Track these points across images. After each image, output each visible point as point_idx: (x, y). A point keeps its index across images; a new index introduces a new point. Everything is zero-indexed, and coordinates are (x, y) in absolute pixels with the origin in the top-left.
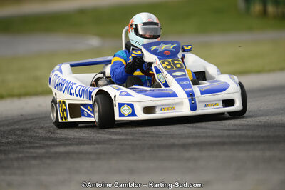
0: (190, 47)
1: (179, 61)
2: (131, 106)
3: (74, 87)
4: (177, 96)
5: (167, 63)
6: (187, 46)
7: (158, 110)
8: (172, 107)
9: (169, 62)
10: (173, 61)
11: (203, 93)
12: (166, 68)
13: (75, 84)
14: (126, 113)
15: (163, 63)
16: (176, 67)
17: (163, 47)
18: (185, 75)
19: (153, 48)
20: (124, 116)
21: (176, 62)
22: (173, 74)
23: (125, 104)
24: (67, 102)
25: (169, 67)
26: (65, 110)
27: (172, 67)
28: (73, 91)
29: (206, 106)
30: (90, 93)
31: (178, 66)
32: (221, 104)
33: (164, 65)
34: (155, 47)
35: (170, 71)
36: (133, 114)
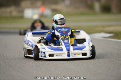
0: (74, 30)
1: (68, 36)
2: (44, 53)
3: (30, 42)
4: (63, 50)
5: (63, 36)
6: (73, 30)
7: (55, 55)
8: (60, 55)
9: (64, 36)
10: (65, 36)
11: (74, 50)
12: (62, 38)
13: (30, 41)
14: (43, 56)
15: (61, 36)
16: (66, 38)
17: (63, 29)
18: (69, 42)
19: (59, 30)
20: (42, 57)
21: (66, 36)
22: (64, 41)
23: (42, 52)
24: (27, 48)
25: (63, 38)
26: (26, 51)
27: (64, 38)
28: (29, 44)
29: (75, 55)
30: (34, 46)
31: (67, 38)
32: (81, 54)
33: (62, 37)
34: (60, 29)
35: (63, 40)
36: (45, 56)
